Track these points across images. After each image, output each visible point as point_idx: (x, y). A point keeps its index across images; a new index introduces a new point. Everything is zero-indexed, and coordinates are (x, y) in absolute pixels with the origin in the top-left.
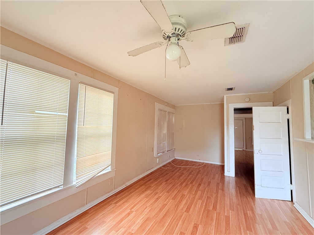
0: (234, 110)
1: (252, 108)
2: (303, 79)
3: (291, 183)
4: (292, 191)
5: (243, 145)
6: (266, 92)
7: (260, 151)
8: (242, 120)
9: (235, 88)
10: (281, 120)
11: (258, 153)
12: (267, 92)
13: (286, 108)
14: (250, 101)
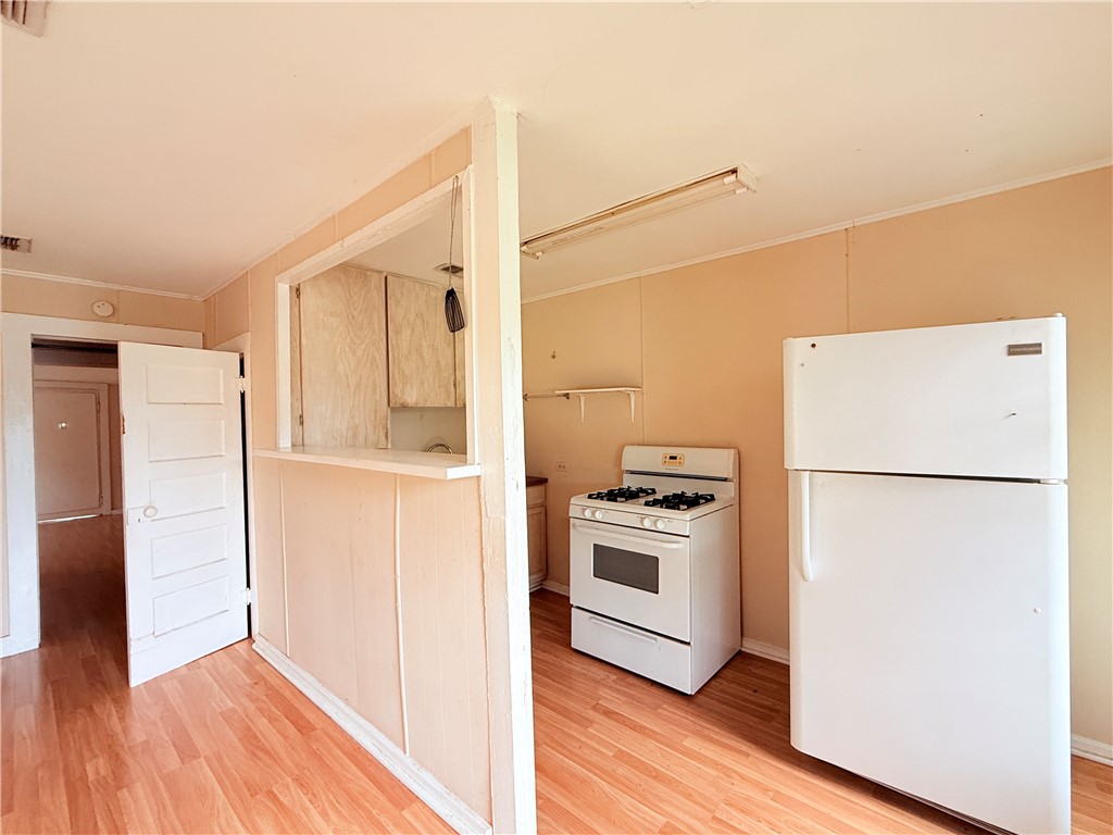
0: (33, 346)
1: (116, 346)
2: (277, 278)
3: (248, 586)
4: (249, 607)
5: (101, 497)
6: (179, 295)
7: (148, 512)
8: (91, 391)
9: (30, 242)
10: (222, 397)
11: (143, 518)
12: (184, 296)
13: (237, 356)
14: (114, 316)
